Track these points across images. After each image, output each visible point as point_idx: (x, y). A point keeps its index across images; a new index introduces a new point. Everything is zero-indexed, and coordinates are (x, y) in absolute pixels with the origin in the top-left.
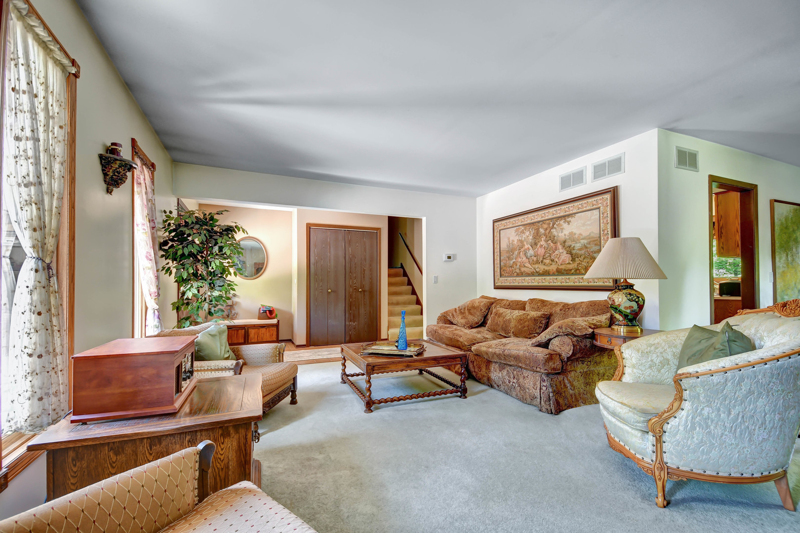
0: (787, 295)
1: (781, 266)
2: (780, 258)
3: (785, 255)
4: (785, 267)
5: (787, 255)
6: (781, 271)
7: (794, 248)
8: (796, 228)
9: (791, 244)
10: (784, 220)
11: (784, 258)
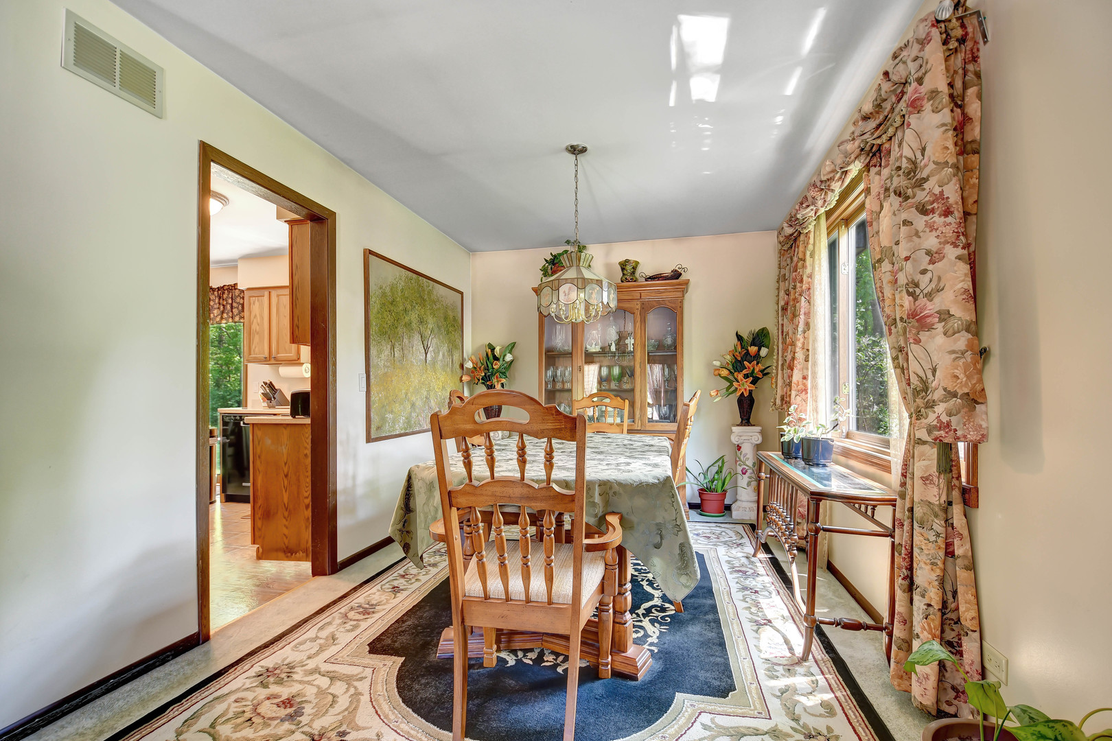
0: (392, 412)
1: (381, 364)
2: (380, 352)
3: (389, 347)
4: (389, 367)
5: (393, 347)
6: (380, 372)
7: (406, 336)
8: (409, 307)
9: (400, 330)
10: (388, 290)
11: (387, 352)
